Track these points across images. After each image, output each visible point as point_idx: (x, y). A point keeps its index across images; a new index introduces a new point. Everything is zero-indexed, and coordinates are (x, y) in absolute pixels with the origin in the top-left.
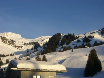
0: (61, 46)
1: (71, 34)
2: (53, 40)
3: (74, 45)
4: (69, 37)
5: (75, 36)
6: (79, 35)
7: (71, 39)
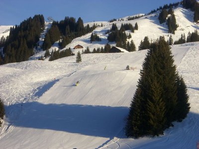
0: (45, 52)
1: (72, 19)
2: (23, 34)
3: (82, 47)
4: (68, 27)
5: (85, 25)
6: (96, 23)
7: (73, 33)
